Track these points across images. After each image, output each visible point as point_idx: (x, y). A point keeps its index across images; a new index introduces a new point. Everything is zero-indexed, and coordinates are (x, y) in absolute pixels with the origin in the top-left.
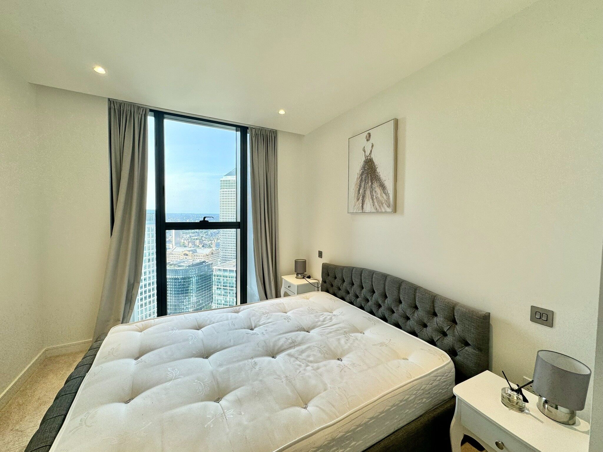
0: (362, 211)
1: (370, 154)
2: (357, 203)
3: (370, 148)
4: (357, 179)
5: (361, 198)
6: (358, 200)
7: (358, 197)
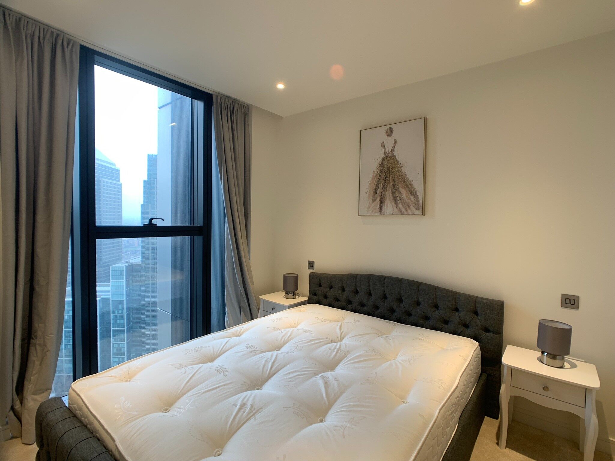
0: (381, 213)
1: (391, 151)
2: (373, 204)
3: (392, 145)
4: (373, 177)
5: (378, 199)
6: (374, 200)
7: (374, 197)
